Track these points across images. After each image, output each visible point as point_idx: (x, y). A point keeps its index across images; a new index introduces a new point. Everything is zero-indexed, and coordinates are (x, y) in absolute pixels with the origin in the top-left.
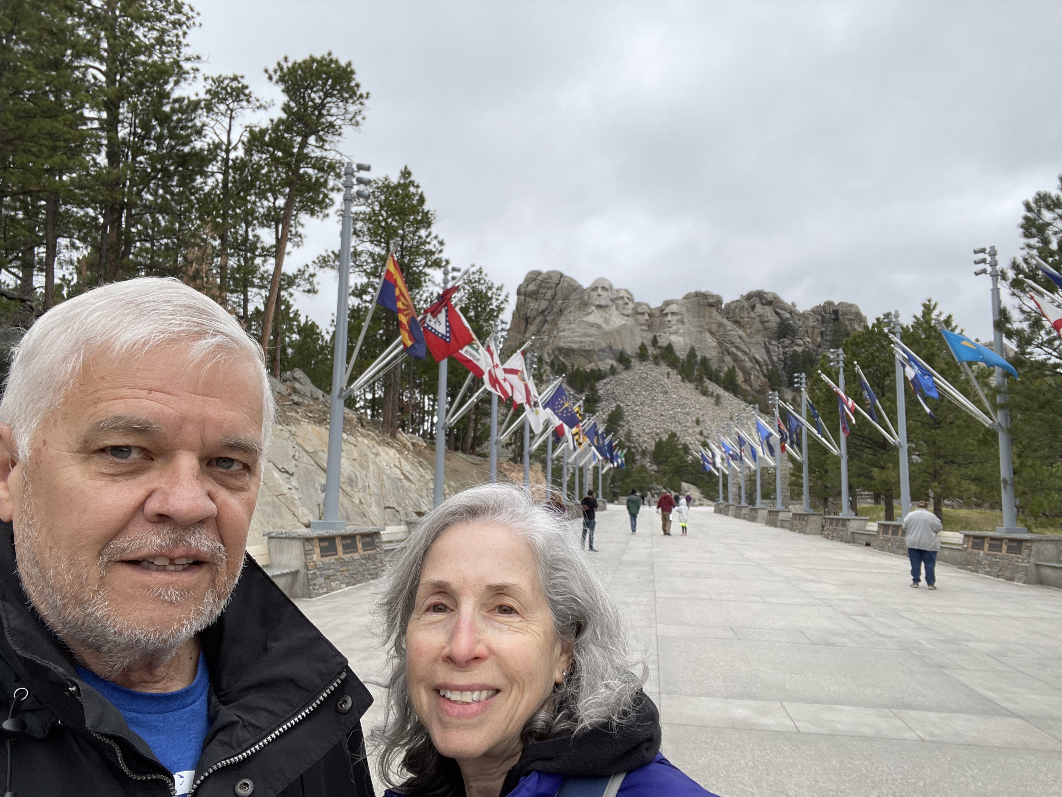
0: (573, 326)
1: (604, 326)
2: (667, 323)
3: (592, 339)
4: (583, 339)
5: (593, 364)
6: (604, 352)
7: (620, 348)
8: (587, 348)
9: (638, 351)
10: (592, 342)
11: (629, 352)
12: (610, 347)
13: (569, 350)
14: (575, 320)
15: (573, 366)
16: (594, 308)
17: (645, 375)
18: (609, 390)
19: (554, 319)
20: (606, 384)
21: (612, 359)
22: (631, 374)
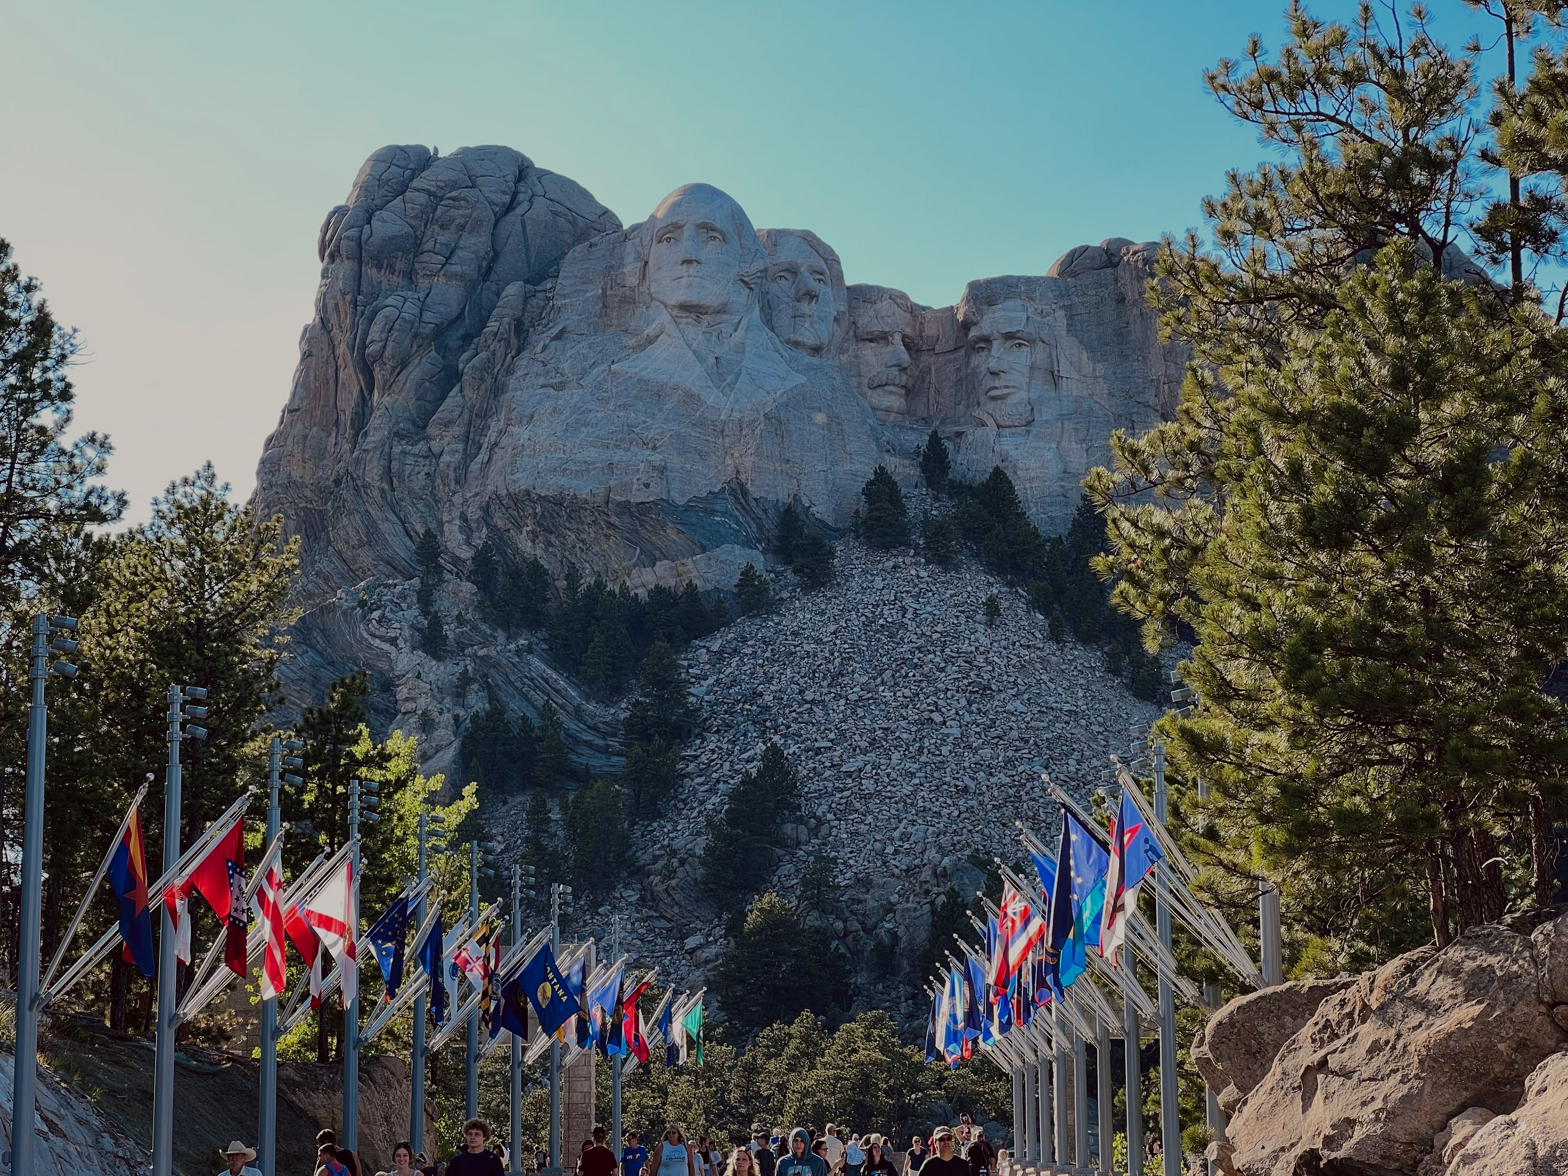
0: (572, 395)
1: (711, 397)
2: (989, 382)
3: (657, 458)
4: (618, 456)
5: (662, 566)
6: (713, 512)
7: (783, 494)
8: (637, 496)
9: (863, 507)
10: (662, 470)
11: (822, 510)
12: (738, 490)
13: (558, 502)
14: (584, 373)
15: (573, 577)
16: (664, 317)
17: (890, 614)
18: (734, 682)
19: (487, 367)
20: (719, 657)
21: (748, 543)
22: (832, 610)
